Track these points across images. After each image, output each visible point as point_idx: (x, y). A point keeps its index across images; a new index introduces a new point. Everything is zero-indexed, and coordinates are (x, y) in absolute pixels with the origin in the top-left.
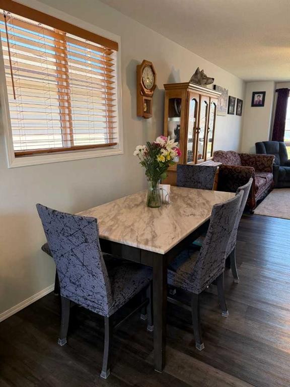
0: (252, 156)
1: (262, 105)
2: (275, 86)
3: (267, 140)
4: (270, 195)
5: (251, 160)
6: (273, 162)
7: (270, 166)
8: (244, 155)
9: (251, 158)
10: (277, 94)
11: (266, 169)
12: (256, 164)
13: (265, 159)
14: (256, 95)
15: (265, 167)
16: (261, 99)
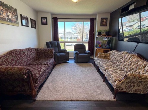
0: (42, 50)
1: (47, 24)
2: (52, 16)
3: (52, 40)
4: (53, 72)
5: (42, 52)
6: (54, 52)
7: (52, 55)
8: (38, 50)
9: (42, 51)
10: (53, 20)
11: (50, 57)
12: (45, 54)
13: (49, 51)
14: (43, 19)
15: (50, 55)
16: (46, 21)
